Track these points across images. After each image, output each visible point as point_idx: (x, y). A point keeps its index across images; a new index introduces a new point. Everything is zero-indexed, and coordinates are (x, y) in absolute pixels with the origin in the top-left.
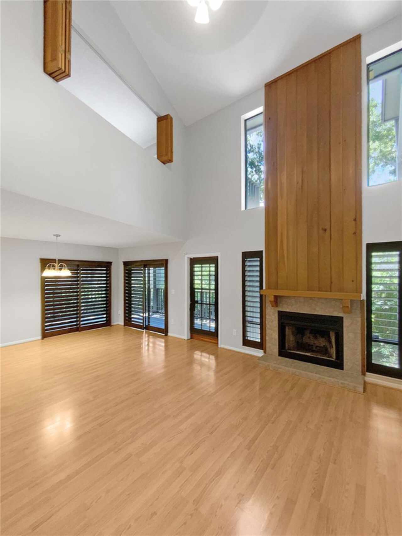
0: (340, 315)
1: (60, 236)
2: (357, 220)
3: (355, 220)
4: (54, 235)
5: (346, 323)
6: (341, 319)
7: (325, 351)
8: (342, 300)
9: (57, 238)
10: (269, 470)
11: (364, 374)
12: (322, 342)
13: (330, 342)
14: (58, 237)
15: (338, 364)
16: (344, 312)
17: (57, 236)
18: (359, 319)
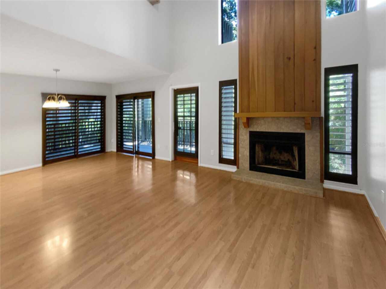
0: (302, 131)
1: (59, 70)
2: (317, 48)
3: (315, 48)
4: (54, 70)
5: (307, 138)
6: (303, 135)
7: (289, 164)
8: (304, 118)
9: (56, 73)
10: (250, 269)
11: (322, 182)
12: (285, 157)
13: (293, 156)
14: (58, 72)
15: (301, 174)
16: (307, 129)
17: (57, 70)
18: (319, 134)
